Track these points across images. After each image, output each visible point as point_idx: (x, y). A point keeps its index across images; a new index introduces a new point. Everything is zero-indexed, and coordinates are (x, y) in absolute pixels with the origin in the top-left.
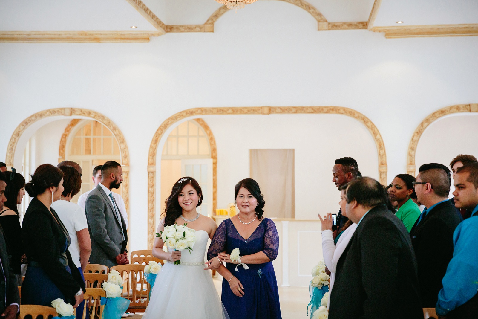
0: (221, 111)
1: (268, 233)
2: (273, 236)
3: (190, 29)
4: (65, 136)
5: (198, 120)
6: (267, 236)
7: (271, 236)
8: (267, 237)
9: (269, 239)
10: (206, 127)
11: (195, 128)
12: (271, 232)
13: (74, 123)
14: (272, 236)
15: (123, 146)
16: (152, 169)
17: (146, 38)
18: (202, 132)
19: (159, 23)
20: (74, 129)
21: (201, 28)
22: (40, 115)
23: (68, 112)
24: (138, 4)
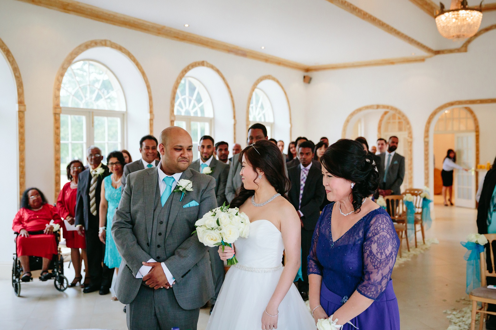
0: (482, 101)
1: (371, 247)
2: (379, 254)
3: (451, 51)
5: (466, 108)
6: (368, 252)
7: (374, 254)
8: (368, 255)
9: (371, 258)
10: (471, 112)
11: (464, 113)
12: (376, 244)
13: (386, 113)
14: (377, 253)
15: (408, 126)
16: (426, 140)
17: (423, 60)
18: (469, 115)
19: (429, 50)
20: (387, 116)
21: (458, 50)
22: (360, 110)
23: (375, 107)
24: (411, 41)
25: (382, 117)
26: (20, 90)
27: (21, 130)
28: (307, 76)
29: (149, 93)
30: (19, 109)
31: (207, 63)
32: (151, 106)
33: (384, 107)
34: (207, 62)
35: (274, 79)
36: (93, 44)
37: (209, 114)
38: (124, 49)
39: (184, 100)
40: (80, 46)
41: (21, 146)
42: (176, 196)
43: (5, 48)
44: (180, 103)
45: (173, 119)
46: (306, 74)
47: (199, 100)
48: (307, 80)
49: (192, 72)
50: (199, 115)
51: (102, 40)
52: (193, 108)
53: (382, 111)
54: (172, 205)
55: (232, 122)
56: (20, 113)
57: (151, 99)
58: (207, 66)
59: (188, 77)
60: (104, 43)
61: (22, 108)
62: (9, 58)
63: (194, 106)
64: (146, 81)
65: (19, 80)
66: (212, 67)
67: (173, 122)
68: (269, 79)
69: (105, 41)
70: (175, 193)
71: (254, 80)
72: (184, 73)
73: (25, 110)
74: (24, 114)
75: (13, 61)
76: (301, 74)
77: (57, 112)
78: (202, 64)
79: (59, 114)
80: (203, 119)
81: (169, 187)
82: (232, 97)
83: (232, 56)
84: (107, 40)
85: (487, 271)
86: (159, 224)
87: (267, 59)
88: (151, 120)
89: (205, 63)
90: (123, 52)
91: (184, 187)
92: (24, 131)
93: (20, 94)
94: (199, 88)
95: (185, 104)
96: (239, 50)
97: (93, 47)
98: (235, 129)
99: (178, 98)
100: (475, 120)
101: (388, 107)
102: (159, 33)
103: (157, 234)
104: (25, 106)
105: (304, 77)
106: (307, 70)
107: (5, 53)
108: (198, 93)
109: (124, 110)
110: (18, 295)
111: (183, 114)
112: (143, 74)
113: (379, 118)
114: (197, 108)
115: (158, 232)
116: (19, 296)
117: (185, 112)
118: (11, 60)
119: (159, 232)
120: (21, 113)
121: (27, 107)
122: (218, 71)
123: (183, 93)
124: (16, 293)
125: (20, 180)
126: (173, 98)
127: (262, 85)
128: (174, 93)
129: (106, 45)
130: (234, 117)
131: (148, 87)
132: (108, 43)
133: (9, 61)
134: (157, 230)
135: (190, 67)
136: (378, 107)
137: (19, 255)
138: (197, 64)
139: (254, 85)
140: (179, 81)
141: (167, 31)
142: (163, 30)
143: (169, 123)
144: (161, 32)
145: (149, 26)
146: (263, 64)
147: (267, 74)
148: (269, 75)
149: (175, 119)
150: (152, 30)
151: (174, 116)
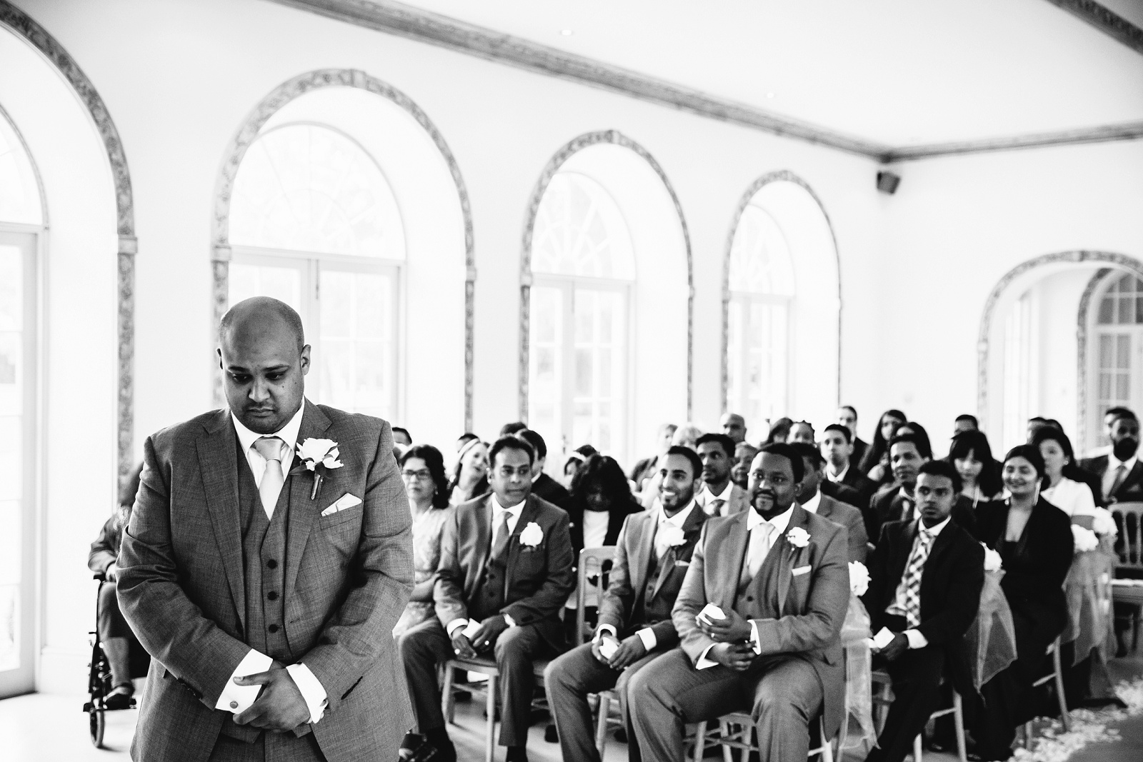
13: (1102, 273)
20: (1104, 283)
23: (1076, 256)
25: (1091, 285)
26: (124, 199)
27: (125, 305)
28: (887, 174)
29: (466, 211)
30: (120, 248)
31: (621, 136)
32: (469, 247)
33: (1100, 256)
34: (619, 133)
35: (798, 180)
36: (319, 80)
37: (623, 270)
38: (402, 94)
39: (559, 233)
40: (285, 85)
41: (125, 347)
42: (299, 487)
43: (85, 87)
44: (547, 237)
45: (527, 281)
46: (884, 168)
47: (598, 232)
48: (887, 183)
49: (580, 159)
50: (598, 272)
51: (344, 71)
52: (581, 255)
53: (1093, 266)
54: (293, 513)
55: (685, 291)
56: (123, 257)
57: (468, 228)
58: (620, 144)
59: (569, 170)
60: (348, 78)
61: (128, 247)
62: (95, 112)
63: (585, 249)
64: (459, 182)
65: (121, 173)
66: (634, 146)
67: (526, 290)
68: (786, 179)
69: (352, 72)
70: (295, 479)
72: (559, 161)
73: (136, 250)
74: (133, 263)
75: (105, 120)
76: (872, 168)
77: (221, 258)
78: (608, 137)
79: (225, 263)
80: (606, 284)
81: (274, 465)
83: (686, 118)
84: (356, 71)
86: (268, 569)
88: (469, 283)
89: (615, 136)
90: (398, 103)
91: (317, 460)
92: (133, 307)
93: (124, 210)
94: (599, 203)
95: (561, 242)
96: (706, 101)
97: (319, 86)
99: (542, 227)
101: (1112, 257)
102: (495, 54)
103: (266, 598)
104: (135, 239)
105: (880, 176)
106: (888, 157)
107: (86, 99)
108: (596, 216)
109: (399, 255)
110: (97, 743)
111: (555, 270)
112: (451, 161)
113: (1082, 287)
114: (593, 255)
115: (266, 592)
116: (101, 747)
117: (561, 267)
118: (101, 117)
119: (270, 591)
120: (126, 261)
121: (141, 243)
124: (93, 738)
125: (119, 436)
127: (765, 196)
129: (352, 83)
130: (690, 279)
132: (359, 78)
133: (97, 121)
134: (265, 585)
135: (575, 146)
136: (1084, 256)
137: (104, 636)
138: (594, 139)
139: (745, 196)
140: (544, 182)
141: (514, 47)
142: (505, 46)
143: (518, 292)
144: (499, 50)
145: (467, 34)
146: (770, 139)
147: (778, 167)
148: (785, 172)
149: (532, 282)
150: (476, 44)
151: (531, 275)
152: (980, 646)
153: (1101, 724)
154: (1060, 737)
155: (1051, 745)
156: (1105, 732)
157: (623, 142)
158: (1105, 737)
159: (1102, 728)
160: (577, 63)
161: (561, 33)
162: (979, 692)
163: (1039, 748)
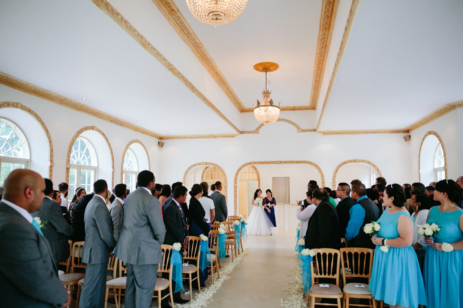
3: (249, 132)
4: (203, 173)
5: (253, 166)
10: (256, 169)
11: (251, 169)
13: (207, 168)
15: (225, 176)
16: (235, 185)
17: (233, 136)
18: (254, 171)
19: (238, 130)
20: (207, 170)
21: (254, 132)
22: (195, 165)
24: (230, 124)
25: (204, 170)
29: (51, 146)
32: (51, 156)
33: (206, 163)
34: (96, 128)
35: (140, 143)
36: (6, 105)
37: (94, 164)
38: (33, 111)
39: (77, 153)
44: (74, 154)
45: (68, 166)
46: (160, 141)
47: (87, 153)
48: (161, 145)
49: (84, 134)
50: (87, 164)
51: (15, 103)
52: (83, 160)
53: (204, 166)
55: (112, 170)
57: (52, 151)
58: (96, 130)
59: (81, 137)
60: (16, 105)
63: (84, 158)
64: (49, 137)
66: (99, 131)
67: (68, 169)
68: (137, 142)
69: (17, 103)
71: (128, 142)
72: (79, 134)
76: (157, 141)
78: (92, 128)
80: (89, 168)
82: (112, 152)
83: (113, 125)
84: (19, 103)
85: (315, 274)
87: (136, 129)
88: (51, 167)
89: (95, 128)
90: (31, 114)
94: (88, 146)
95: (77, 156)
96: (118, 121)
97: (6, 107)
98: (113, 175)
99: (73, 152)
100: (258, 173)
101: (209, 164)
102: (62, 103)
105: (159, 143)
106: (161, 138)
108: (87, 149)
109: (28, 158)
111: (75, 163)
112: (47, 131)
113: (202, 171)
114: (86, 160)
117: (77, 163)
122: (103, 134)
123: (76, 149)
126: (70, 151)
127: (132, 146)
128: (71, 148)
129: (17, 107)
130: (113, 167)
131: (50, 142)
132: (19, 105)
135: (84, 130)
136: (202, 164)
138: (89, 128)
139: (127, 146)
140: (74, 139)
141: (68, 101)
142: (65, 101)
143: (65, 170)
144: (63, 102)
145: (54, 96)
146: (133, 132)
147: (136, 139)
148: (137, 140)
149: (70, 167)
150: (56, 99)
151: (70, 165)
152: (203, 260)
153: (225, 275)
154: (218, 280)
155: (217, 282)
156: (227, 277)
157: (97, 130)
158: (227, 278)
159: (226, 276)
160: (85, 108)
161: (83, 99)
162: (203, 272)
163: (214, 283)
